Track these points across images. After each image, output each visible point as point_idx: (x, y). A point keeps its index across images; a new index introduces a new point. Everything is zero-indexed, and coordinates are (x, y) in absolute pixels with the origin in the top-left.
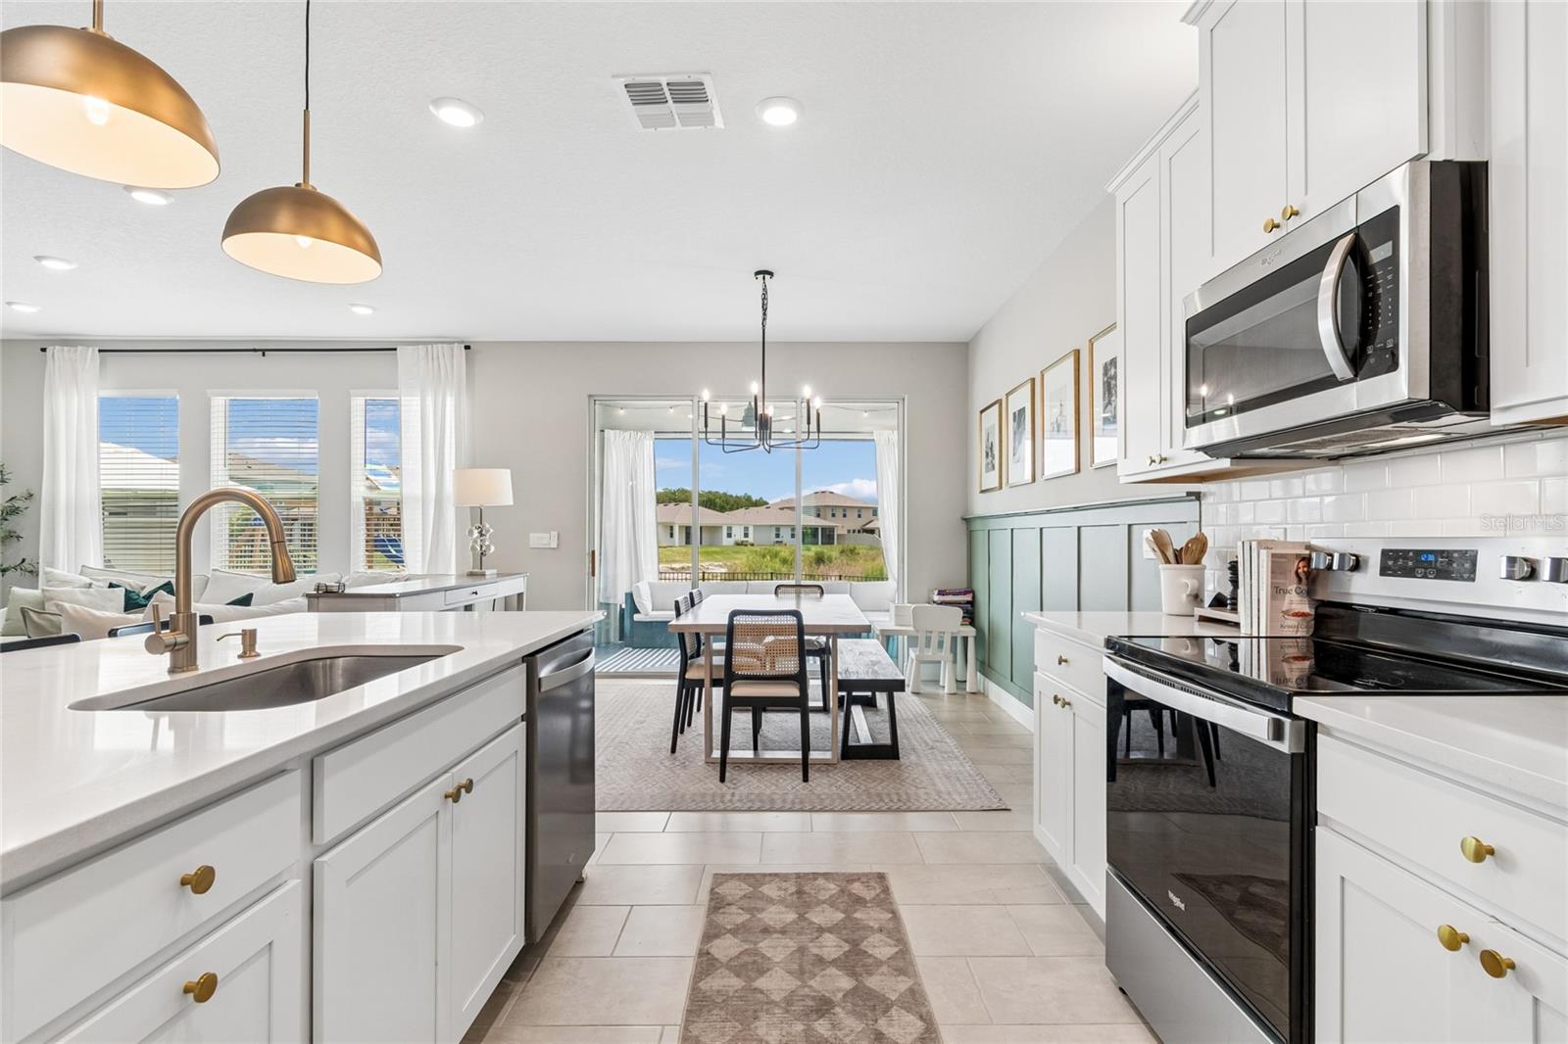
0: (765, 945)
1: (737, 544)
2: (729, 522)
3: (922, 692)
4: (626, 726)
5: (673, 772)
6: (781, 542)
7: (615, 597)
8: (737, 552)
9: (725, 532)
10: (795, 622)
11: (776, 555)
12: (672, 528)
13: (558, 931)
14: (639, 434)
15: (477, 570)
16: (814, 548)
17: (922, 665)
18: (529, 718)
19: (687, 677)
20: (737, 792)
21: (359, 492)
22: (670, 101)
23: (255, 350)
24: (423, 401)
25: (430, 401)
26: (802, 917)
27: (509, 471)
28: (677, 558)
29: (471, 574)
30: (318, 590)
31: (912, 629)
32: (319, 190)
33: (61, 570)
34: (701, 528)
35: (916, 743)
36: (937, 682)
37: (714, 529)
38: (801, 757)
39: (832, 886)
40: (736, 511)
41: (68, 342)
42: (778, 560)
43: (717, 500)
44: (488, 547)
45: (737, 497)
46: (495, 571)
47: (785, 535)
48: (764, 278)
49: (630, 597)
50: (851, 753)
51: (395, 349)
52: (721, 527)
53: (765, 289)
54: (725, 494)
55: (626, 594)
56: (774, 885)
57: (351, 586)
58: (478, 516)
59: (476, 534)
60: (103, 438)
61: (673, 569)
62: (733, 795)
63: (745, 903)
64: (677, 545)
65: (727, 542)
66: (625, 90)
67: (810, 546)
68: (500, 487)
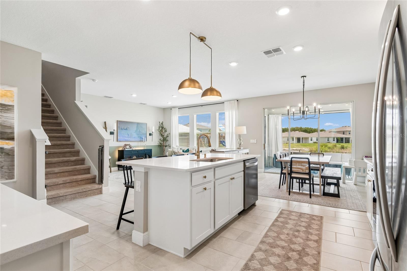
0: (289, 221)
1: (314, 143)
2: (311, 136)
3: (357, 184)
4: (270, 182)
5: (279, 192)
6: (330, 142)
7: (272, 155)
8: (314, 145)
9: (310, 139)
10: (308, 161)
11: (326, 146)
12: (293, 138)
13: (250, 211)
14: (278, 115)
15: (239, 148)
16: (342, 144)
17: (357, 177)
18: (244, 171)
19: (282, 172)
20: (292, 197)
21: (218, 131)
22: (273, 53)
23: (201, 106)
24: (229, 113)
25: (230, 112)
26: (299, 219)
27: (245, 127)
28: (295, 147)
29: (238, 148)
30: (212, 150)
31: (354, 166)
32: (213, 87)
33: (174, 146)
34: (302, 138)
35: (347, 195)
36: (365, 183)
37: (307, 139)
38: (309, 193)
39: (308, 216)
40: (314, 133)
41: (174, 107)
42: (327, 147)
43: (308, 130)
44: (241, 143)
45: (315, 129)
46: (243, 148)
47: (331, 140)
48: (304, 78)
49: (275, 155)
50: (325, 194)
51: (224, 103)
52: (309, 138)
53: (304, 80)
54: (311, 128)
55: (274, 154)
56: (295, 213)
57: (217, 150)
58: (240, 136)
59: (239, 140)
60: (179, 124)
61: (293, 149)
62: (291, 198)
63: (287, 215)
64: (295, 143)
65: (310, 142)
66: (264, 53)
67: (340, 143)
68: (244, 130)
